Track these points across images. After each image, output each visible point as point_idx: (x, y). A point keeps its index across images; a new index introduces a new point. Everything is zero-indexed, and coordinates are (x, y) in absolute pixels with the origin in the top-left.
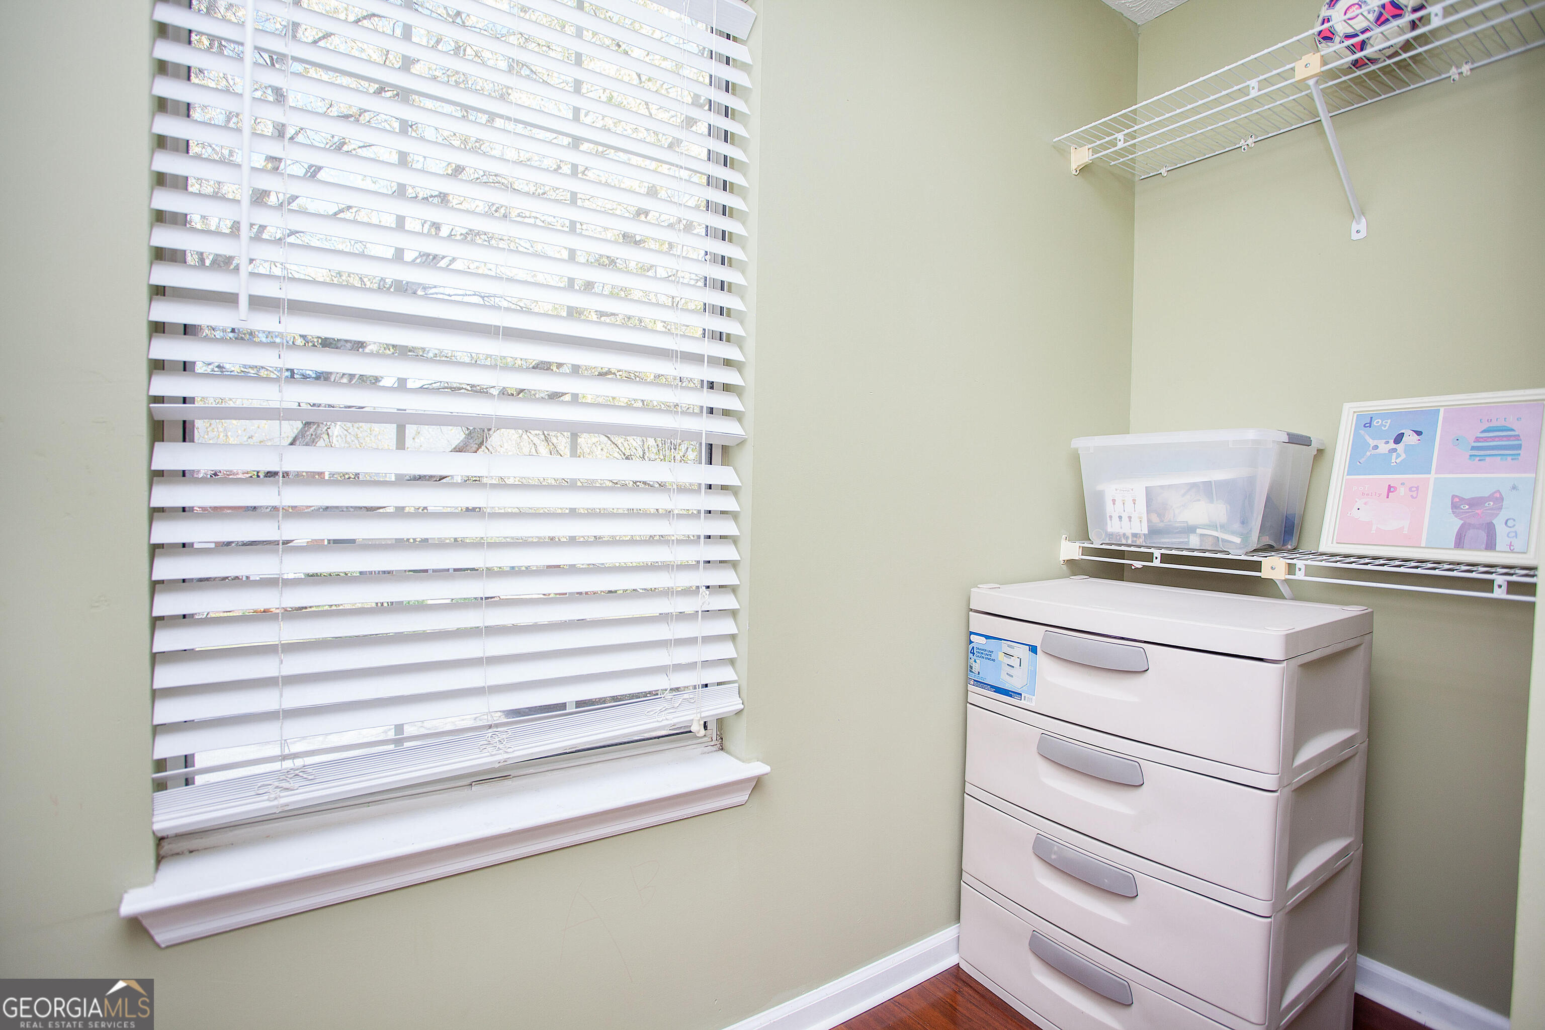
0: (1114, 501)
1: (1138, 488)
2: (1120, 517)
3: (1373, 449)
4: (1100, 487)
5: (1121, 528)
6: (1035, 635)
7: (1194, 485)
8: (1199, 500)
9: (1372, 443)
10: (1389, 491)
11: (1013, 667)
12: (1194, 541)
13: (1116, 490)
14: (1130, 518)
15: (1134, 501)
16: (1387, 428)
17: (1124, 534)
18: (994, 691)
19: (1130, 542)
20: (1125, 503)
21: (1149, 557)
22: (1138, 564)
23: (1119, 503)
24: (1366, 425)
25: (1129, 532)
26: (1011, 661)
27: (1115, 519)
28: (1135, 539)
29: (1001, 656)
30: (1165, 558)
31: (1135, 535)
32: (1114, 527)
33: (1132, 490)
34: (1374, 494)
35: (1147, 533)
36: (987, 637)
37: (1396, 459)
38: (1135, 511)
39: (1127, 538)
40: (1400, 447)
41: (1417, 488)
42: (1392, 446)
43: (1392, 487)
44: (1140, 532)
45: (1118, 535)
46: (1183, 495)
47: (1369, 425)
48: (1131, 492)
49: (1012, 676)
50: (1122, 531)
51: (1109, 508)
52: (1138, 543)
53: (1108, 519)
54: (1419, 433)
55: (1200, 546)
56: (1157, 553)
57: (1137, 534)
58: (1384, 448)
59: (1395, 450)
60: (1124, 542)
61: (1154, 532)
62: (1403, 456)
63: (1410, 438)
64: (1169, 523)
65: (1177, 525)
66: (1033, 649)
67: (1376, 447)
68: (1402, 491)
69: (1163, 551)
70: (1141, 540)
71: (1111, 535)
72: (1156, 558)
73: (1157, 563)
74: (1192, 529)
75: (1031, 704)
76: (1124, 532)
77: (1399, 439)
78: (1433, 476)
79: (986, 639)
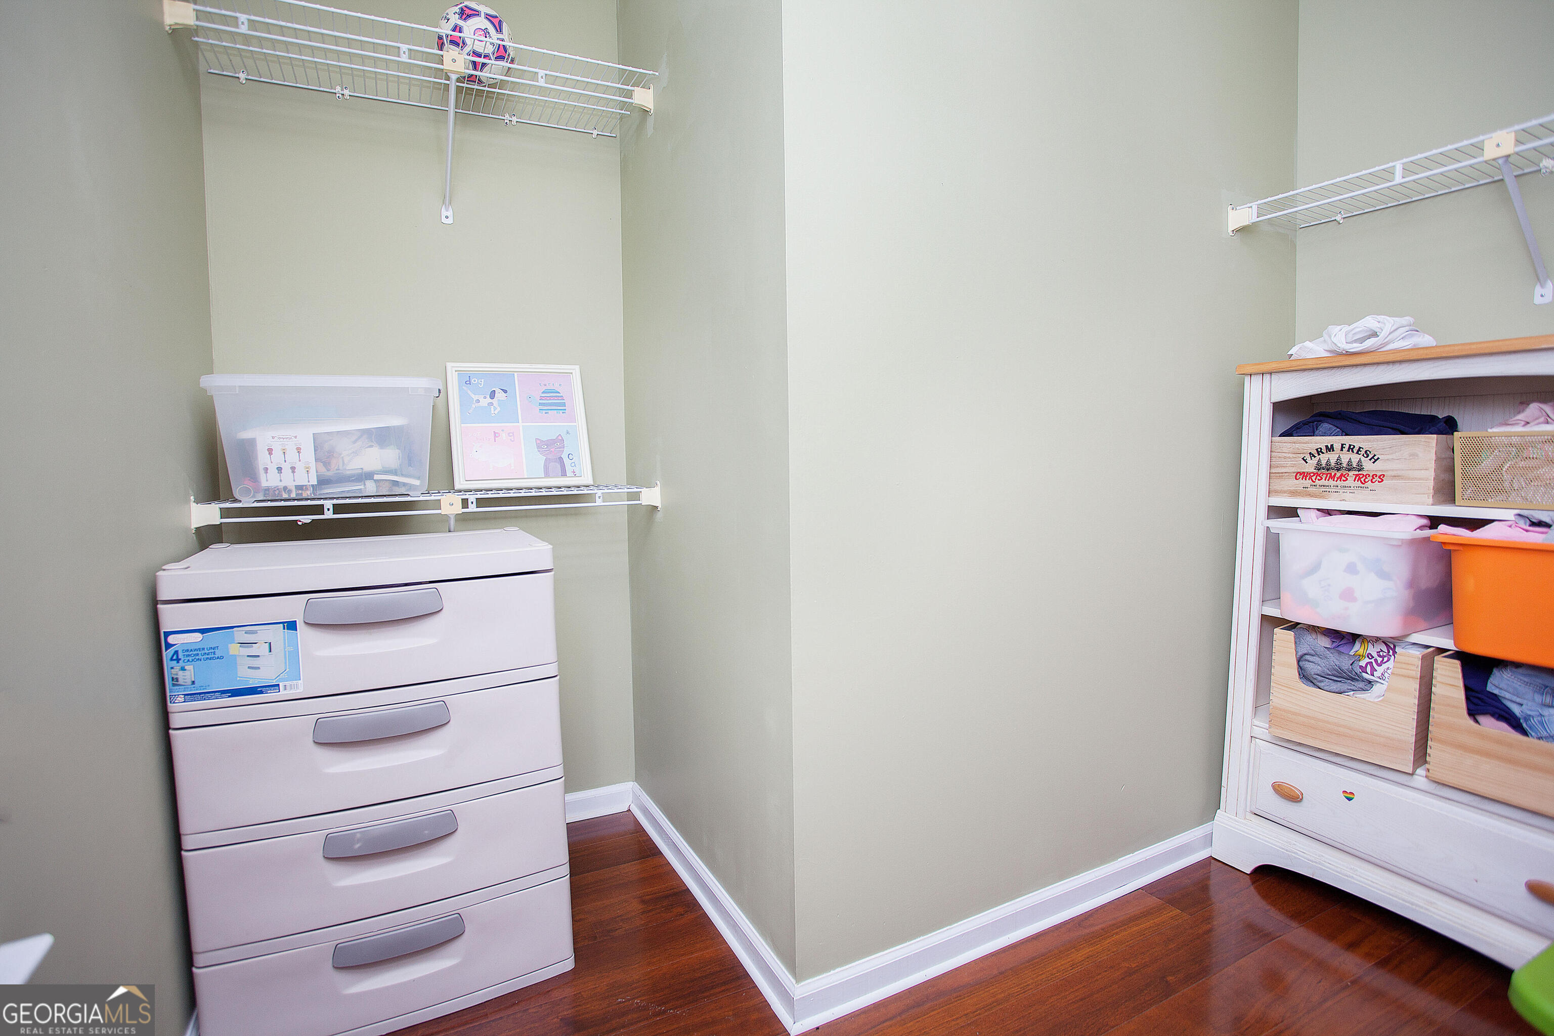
0: (270, 451)
1: (304, 436)
2: (280, 469)
3: (476, 403)
4: (245, 435)
5: (281, 481)
6: (293, 609)
7: (367, 432)
8: (371, 446)
9: (475, 397)
10: (495, 436)
11: (259, 656)
12: (370, 488)
13: (273, 438)
14: (293, 469)
15: (299, 450)
16: (482, 385)
17: (285, 488)
18: (229, 697)
19: (293, 495)
20: (287, 452)
21: (320, 509)
22: (306, 519)
23: (277, 453)
24: (467, 383)
25: (291, 485)
26: (253, 651)
27: (273, 470)
28: (300, 492)
29: (234, 649)
30: (337, 509)
31: (299, 488)
32: (270, 480)
33: (296, 437)
34: (485, 439)
35: (316, 484)
36: (203, 631)
37: (494, 411)
38: (300, 461)
39: (290, 491)
40: (495, 401)
41: (513, 433)
42: (489, 400)
43: (497, 433)
44: (306, 483)
45: (277, 488)
46: (355, 442)
47: (468, 382)
48: (294, 439)
49: (259, 668)
50: (281, 485)
51: (262, 458)
52: (305, 495)
53: (262, 472)
54: (505, 392)
55: (377, 492)
56: (328, 504)
57: (303, 485)
58: (485, 402)
59: (491, 404)
60: (285, 496)
61: (323, 482)
62: (499, 409)
63: (500, 395)
64: (337, 472)
65: (348, 472)
66: (291, 626)
67: (478, 401)
68: (504, 435)
69: (335, 502)
70: (309, 493)
71: (267, 490)
72: (329, 510)
73: (329, 515)
74: (369, 476)
75: (298, 691)
76: (284, 485)
77: (493, 395)
78: (521, 424)
79: (203, 633)
